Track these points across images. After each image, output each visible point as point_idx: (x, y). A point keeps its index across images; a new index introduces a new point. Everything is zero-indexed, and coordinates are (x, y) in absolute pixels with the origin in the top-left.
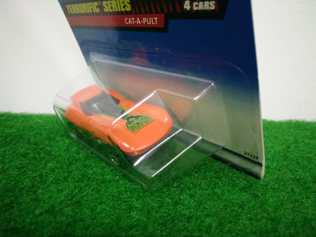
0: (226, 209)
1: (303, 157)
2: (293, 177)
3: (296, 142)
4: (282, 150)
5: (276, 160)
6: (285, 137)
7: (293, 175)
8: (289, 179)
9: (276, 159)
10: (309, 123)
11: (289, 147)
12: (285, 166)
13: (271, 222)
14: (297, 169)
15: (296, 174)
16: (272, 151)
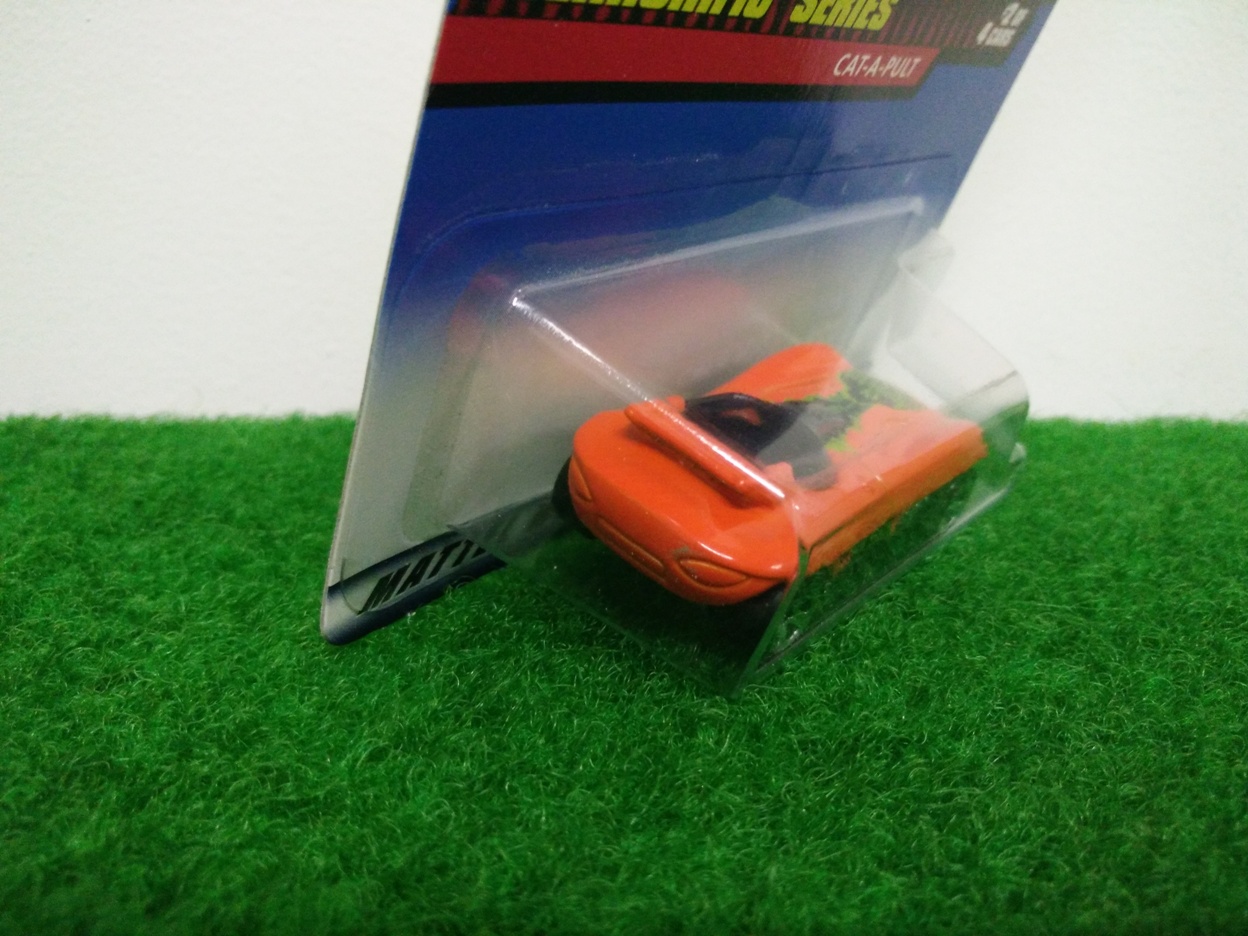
0: (1014, 710)
1: (1232, 538)
2: (1213, 602)
3: (1195, 490)
4: (1152, 518)
5: (1141, 552)
6: (1152, 476)
7: (1211, 597)
8: (1201, 611)
9: (1139, 549)
10: (1222, 429)
11: (1174, 510)
12: (1175, 570)
13: (1174, 743)
14: (1219, 578)
15: (1224, 595)
16: (1119, 520)
